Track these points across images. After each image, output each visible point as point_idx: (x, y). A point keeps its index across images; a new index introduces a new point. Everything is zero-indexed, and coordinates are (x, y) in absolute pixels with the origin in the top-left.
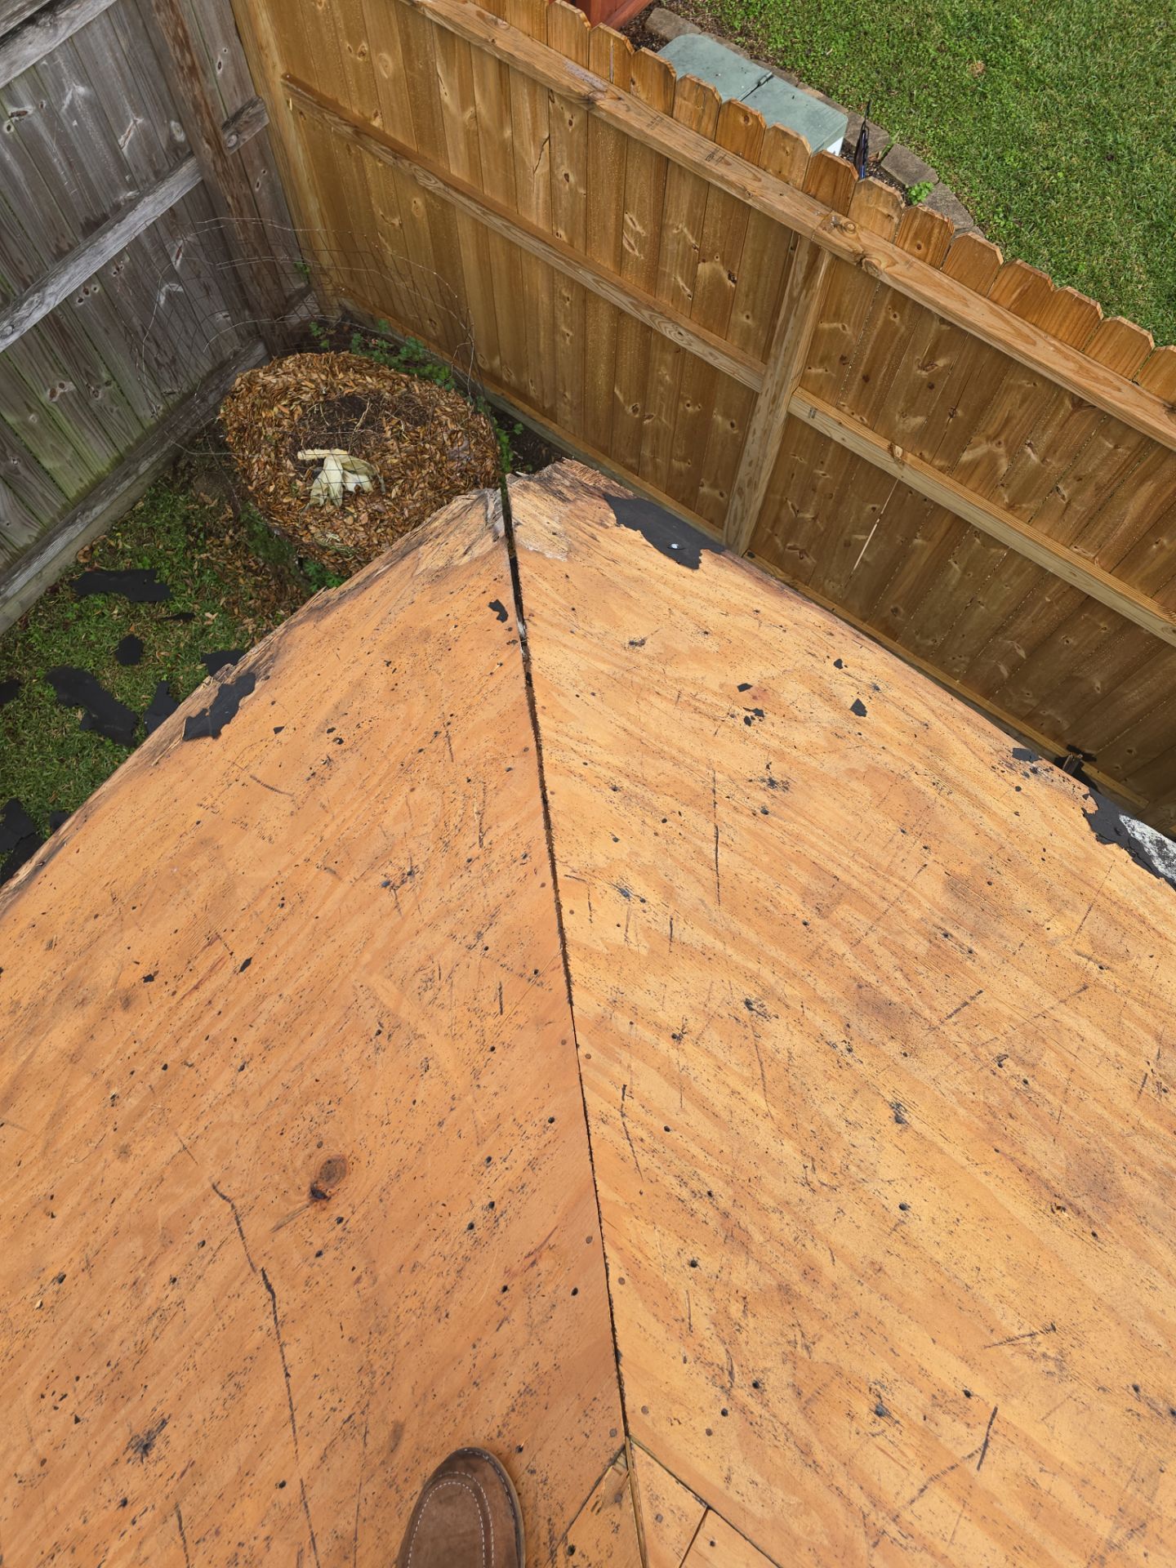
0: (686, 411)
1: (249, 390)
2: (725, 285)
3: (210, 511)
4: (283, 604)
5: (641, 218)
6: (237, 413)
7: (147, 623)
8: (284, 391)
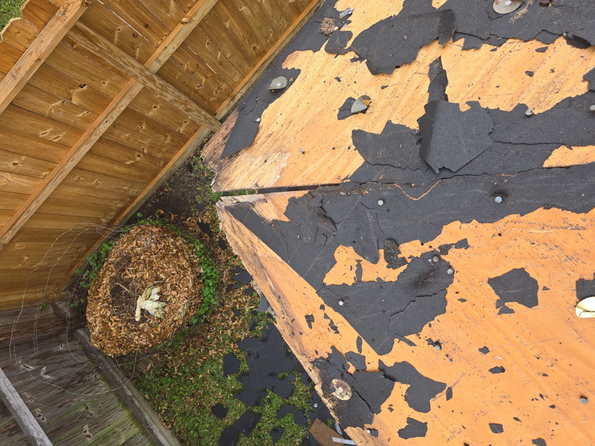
0: (144, 130)
1: (101, 340)
2: (85, 91)
3: (154, 364)
4: (205, 336)
5: (43, 128)
6: (112, 348)
7: (204, 400)
8: (104, 324)
